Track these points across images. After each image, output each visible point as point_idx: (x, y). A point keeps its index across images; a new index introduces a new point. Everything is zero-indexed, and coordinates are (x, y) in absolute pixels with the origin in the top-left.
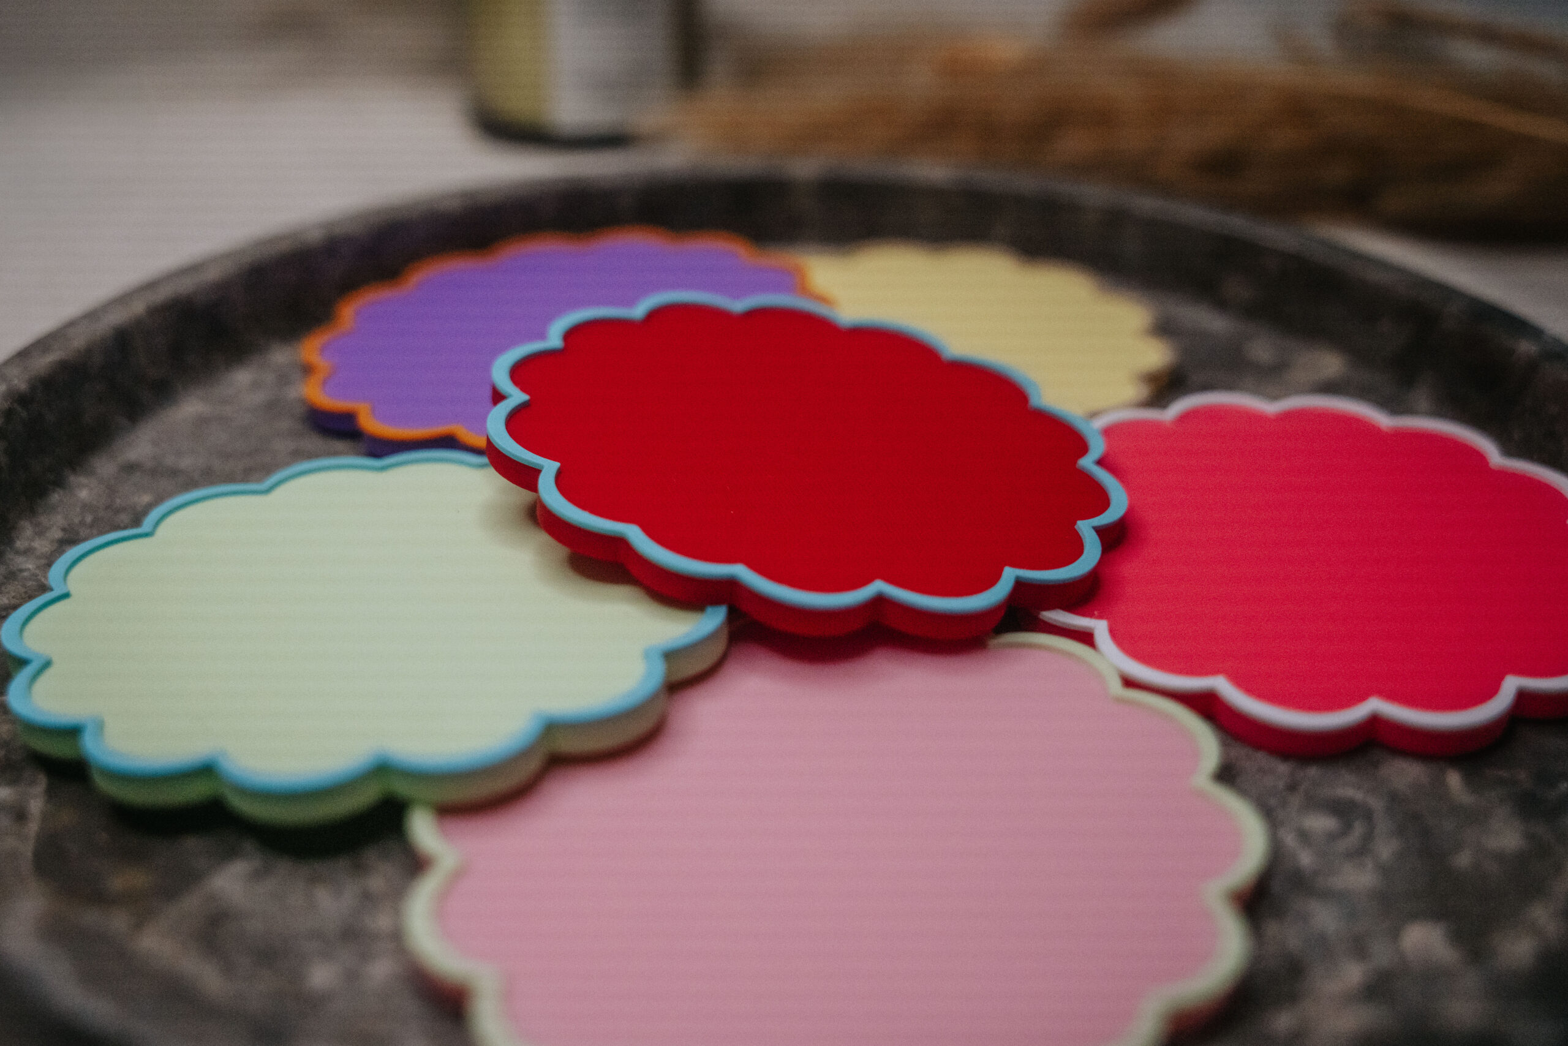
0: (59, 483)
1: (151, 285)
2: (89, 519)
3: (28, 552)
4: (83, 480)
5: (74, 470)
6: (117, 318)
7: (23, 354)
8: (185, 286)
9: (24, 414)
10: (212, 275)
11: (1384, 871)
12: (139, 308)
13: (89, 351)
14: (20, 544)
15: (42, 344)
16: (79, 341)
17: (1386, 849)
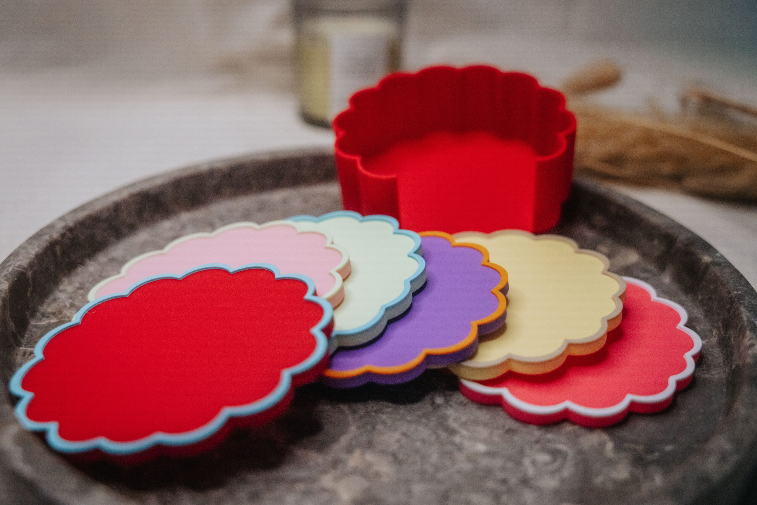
0: (82, 264)
1: (132, 185)
2: (91, 280)
3: (64, 291)
4: (93, 263)
5: (90, 259)
6: (116, 198)
7: (75, 211)
8: (146, 186)
9: (71, 236)
10: (159, 182)
11: (563, 481)
12: (125, 194)
13: (101, 211)
14: (61, 287)
15: (83, 207)
16: (98, 207)
17: (567, 472)
